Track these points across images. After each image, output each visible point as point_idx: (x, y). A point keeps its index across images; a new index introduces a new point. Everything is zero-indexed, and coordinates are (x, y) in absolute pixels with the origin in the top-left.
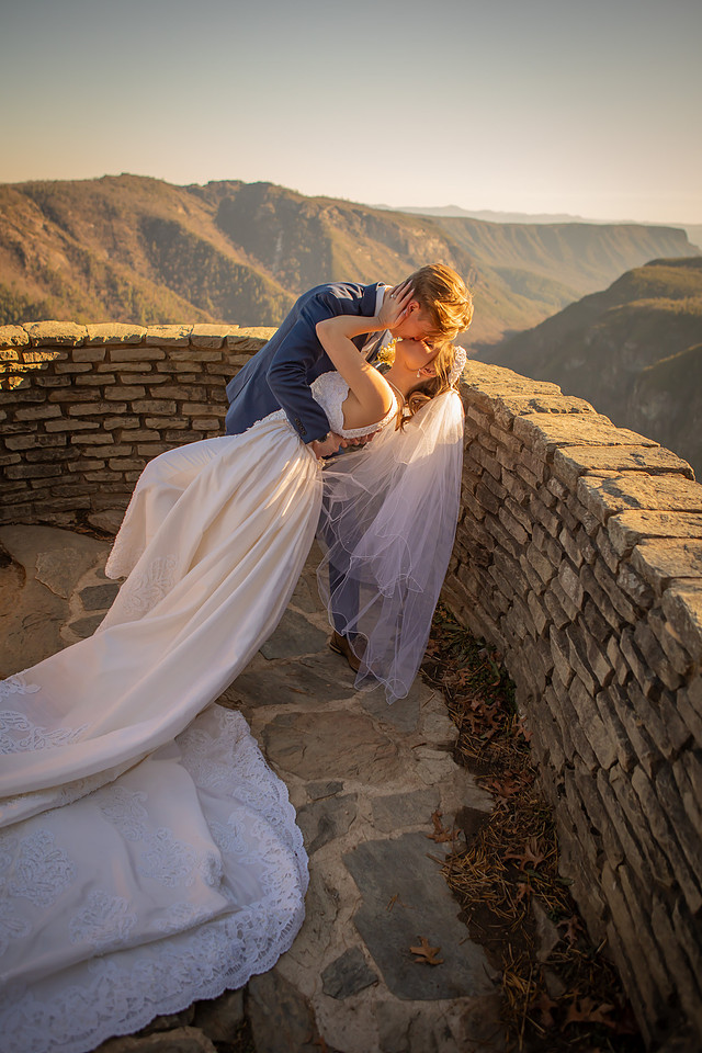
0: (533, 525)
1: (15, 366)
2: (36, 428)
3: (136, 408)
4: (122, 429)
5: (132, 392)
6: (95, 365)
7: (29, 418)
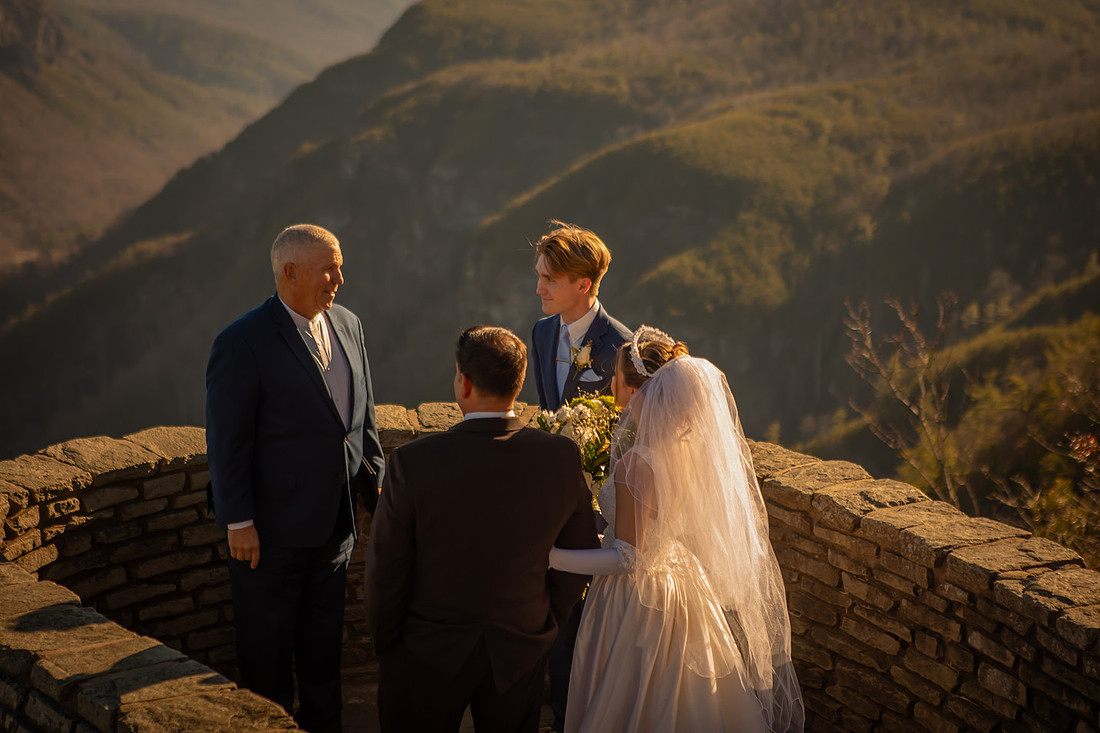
0: (913, 633)
1: (77, 520)
4: (205, 586)
6: (171, 498)
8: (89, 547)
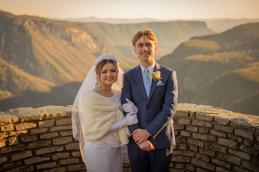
1: (13, 133)
2: (20, 164)
3: (68, 148)
4: (61, 159)
5: (66, 140)
6: (49, 128)
7: (18, 159)
8: (18, 143)
